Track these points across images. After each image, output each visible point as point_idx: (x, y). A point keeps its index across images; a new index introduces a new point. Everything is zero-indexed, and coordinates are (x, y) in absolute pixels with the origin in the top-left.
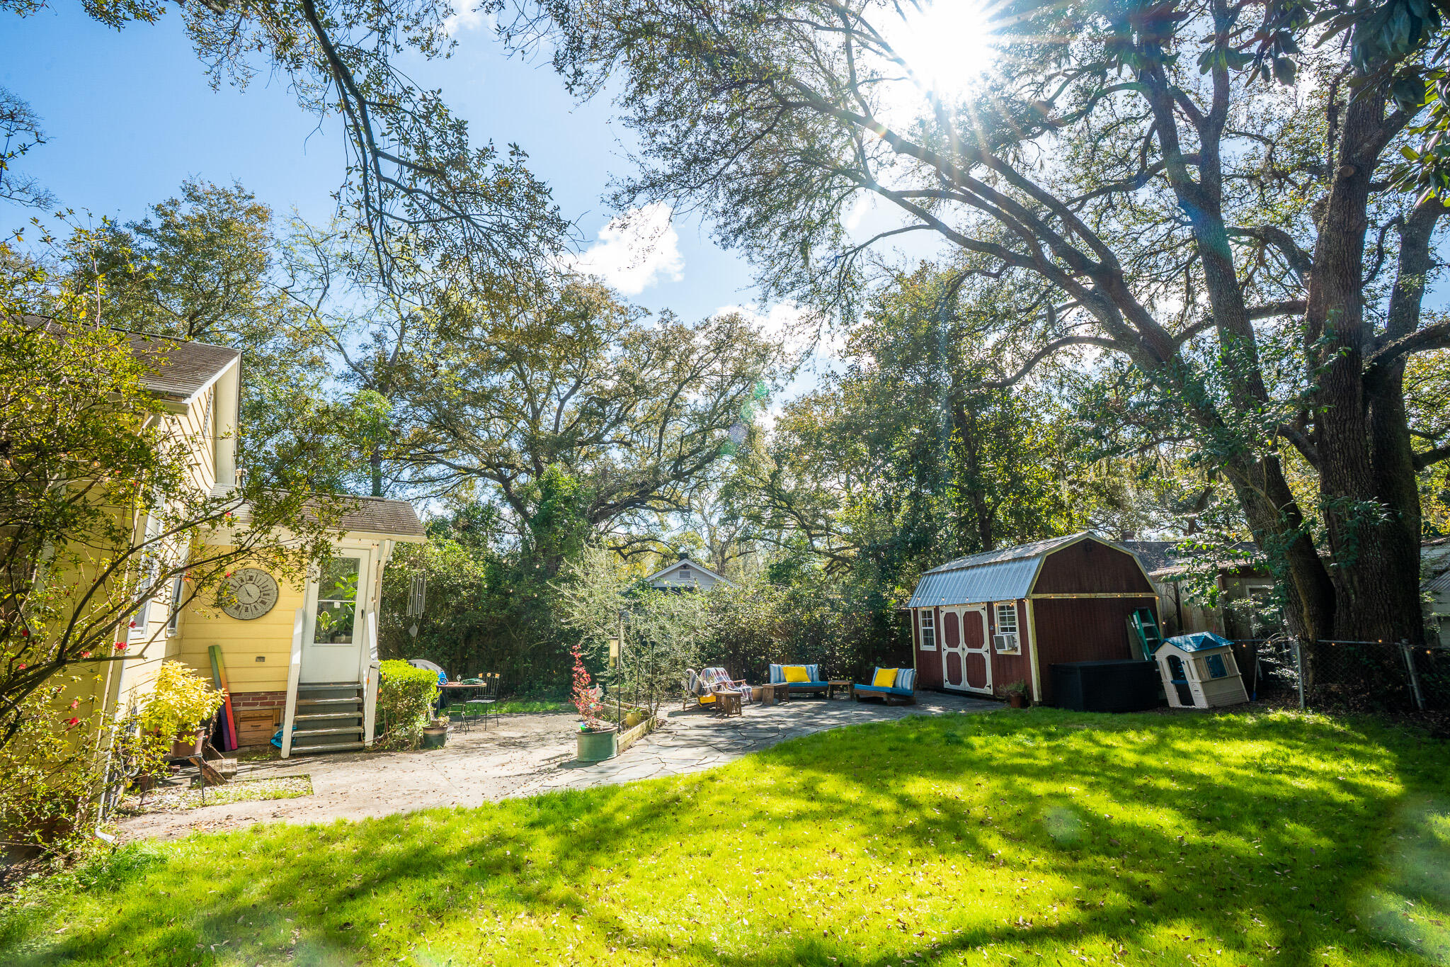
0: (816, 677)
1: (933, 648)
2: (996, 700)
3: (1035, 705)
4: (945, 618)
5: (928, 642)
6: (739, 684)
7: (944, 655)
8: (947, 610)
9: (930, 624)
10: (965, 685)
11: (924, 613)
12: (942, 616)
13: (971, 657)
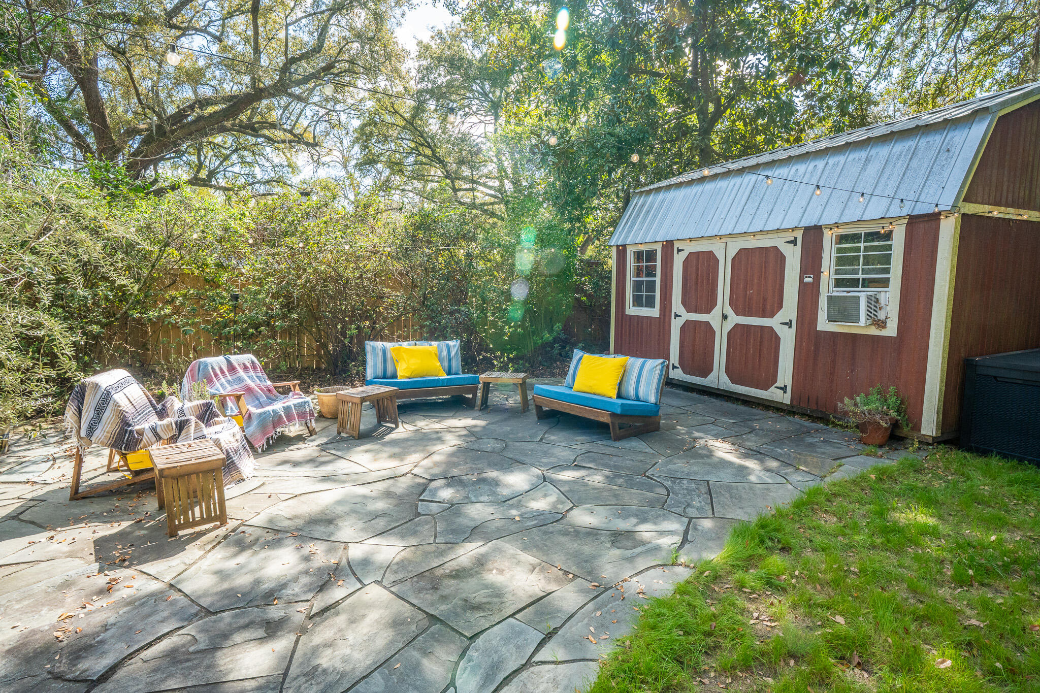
0: (457, 364)
1: (654, 312)
2: (794, 413)
3: (924, 443)
4: (686, 262)
5: (644, 298)
6: (286, 391)
7: (676, 326)
8: (689, 248)
9: (651, 272)
10: (718, 378)
11: (639, 255)
12: (678, 261)
13: (739, 334)
